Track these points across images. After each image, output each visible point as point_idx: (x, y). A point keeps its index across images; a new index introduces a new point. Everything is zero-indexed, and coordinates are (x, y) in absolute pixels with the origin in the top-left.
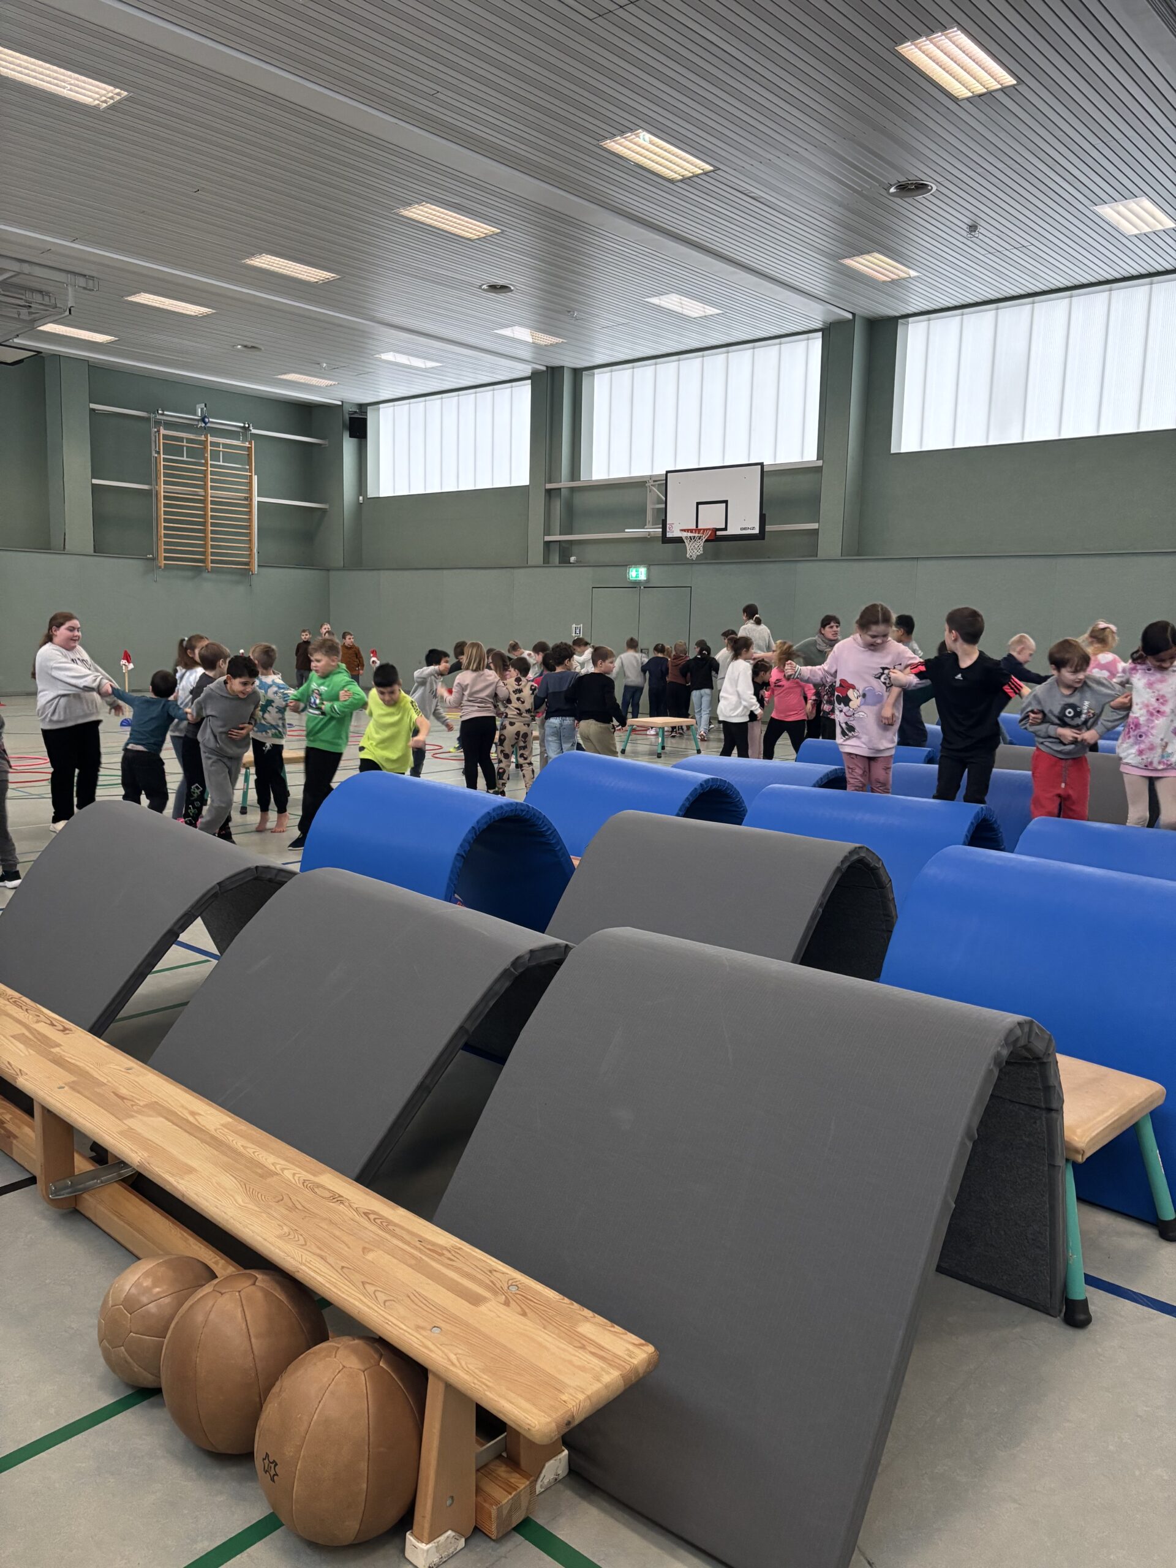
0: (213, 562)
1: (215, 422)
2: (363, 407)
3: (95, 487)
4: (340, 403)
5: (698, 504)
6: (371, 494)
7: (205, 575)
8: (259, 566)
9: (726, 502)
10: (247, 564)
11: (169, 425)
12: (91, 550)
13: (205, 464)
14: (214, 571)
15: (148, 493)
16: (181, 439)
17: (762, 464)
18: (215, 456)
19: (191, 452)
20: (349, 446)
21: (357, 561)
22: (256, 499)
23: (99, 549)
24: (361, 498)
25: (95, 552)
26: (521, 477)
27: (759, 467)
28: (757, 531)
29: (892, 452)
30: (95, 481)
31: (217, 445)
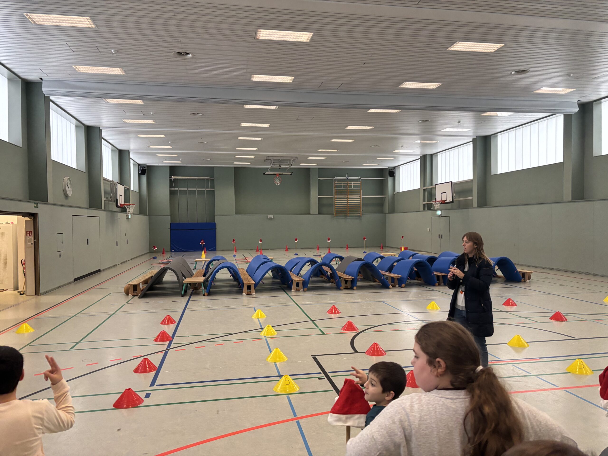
0: (349, 214)
1: (350, 178)
2: (394, 168)
3: (319, 198)
4: (387, 168)
5: (442, 193)
6: (397, 191)
7: (347, 217)
8: (363, 214)
9: (446, 193)
10: (360, 214)
11: (338, 180)
12: (317, 213)
13: (347, 189)
14: (349, 216)
15: (333, 198)
16: (341, 184)
17: (451, 182)
18: (350, 186)
19: (344, 186)
20: (390, 179)
21: (393, 211)
22: (362, 196)
23: (320, 212)
24: (394, 193)
25: (318, 213)
26: (419, 187)
27: (451, 183)
28: (451, 201)
29: (492, 174)
30: (319, 196)
31: (351, 184)
